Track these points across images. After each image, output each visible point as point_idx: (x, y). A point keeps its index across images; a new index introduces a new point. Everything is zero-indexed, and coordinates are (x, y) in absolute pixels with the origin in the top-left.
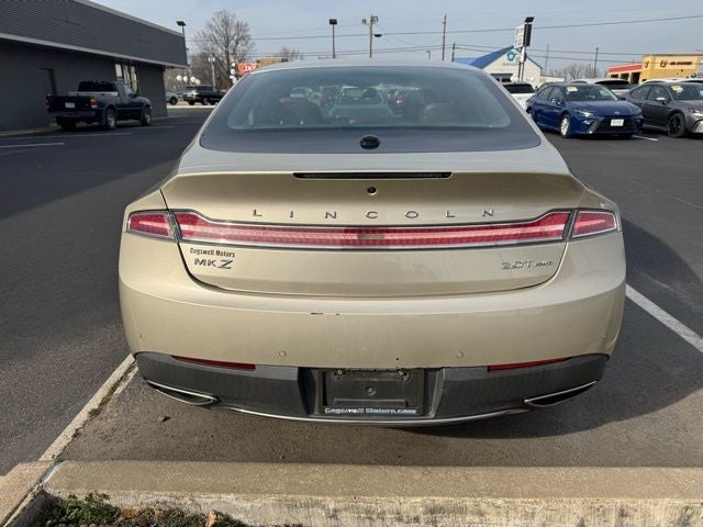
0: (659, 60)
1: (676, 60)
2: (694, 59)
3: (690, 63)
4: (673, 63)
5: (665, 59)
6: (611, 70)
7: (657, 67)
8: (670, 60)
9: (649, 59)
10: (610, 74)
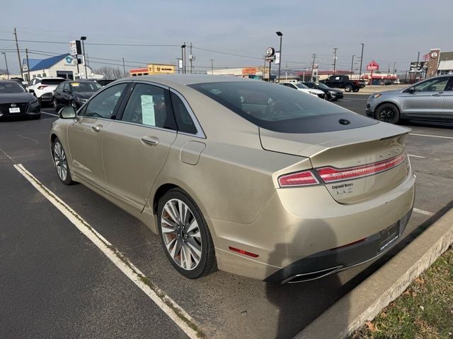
0: (156, 67)
1: (165, 67)
2: (172, 68)
3: (170, 70)
4: (163, 69)
5: (159, 66)
6: (132, 71)
7: (156, 71)
8: (161, 67)
9: (151, 66)
10: (132, 73)
